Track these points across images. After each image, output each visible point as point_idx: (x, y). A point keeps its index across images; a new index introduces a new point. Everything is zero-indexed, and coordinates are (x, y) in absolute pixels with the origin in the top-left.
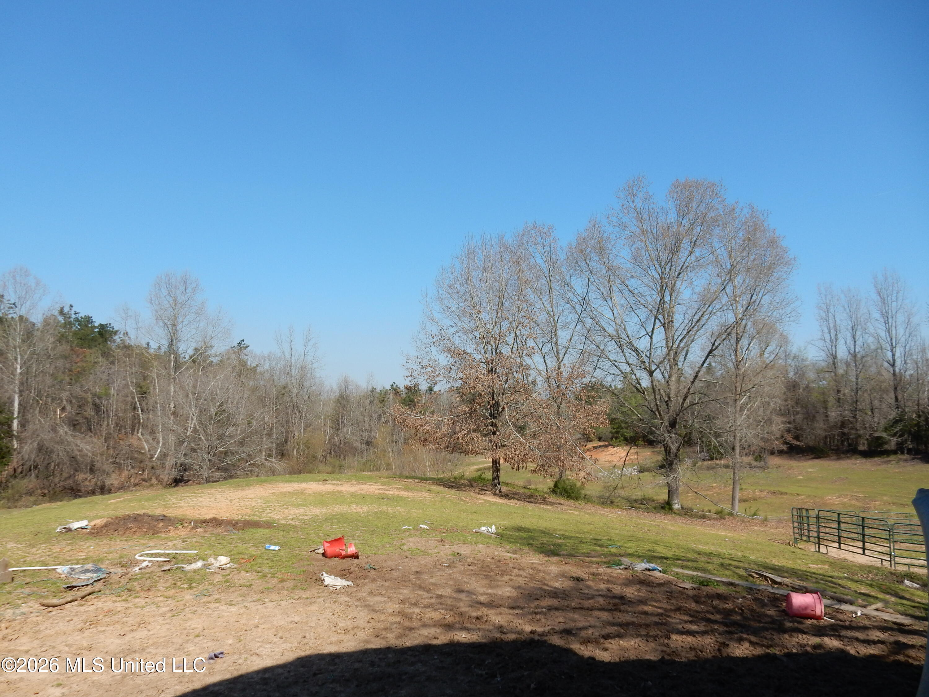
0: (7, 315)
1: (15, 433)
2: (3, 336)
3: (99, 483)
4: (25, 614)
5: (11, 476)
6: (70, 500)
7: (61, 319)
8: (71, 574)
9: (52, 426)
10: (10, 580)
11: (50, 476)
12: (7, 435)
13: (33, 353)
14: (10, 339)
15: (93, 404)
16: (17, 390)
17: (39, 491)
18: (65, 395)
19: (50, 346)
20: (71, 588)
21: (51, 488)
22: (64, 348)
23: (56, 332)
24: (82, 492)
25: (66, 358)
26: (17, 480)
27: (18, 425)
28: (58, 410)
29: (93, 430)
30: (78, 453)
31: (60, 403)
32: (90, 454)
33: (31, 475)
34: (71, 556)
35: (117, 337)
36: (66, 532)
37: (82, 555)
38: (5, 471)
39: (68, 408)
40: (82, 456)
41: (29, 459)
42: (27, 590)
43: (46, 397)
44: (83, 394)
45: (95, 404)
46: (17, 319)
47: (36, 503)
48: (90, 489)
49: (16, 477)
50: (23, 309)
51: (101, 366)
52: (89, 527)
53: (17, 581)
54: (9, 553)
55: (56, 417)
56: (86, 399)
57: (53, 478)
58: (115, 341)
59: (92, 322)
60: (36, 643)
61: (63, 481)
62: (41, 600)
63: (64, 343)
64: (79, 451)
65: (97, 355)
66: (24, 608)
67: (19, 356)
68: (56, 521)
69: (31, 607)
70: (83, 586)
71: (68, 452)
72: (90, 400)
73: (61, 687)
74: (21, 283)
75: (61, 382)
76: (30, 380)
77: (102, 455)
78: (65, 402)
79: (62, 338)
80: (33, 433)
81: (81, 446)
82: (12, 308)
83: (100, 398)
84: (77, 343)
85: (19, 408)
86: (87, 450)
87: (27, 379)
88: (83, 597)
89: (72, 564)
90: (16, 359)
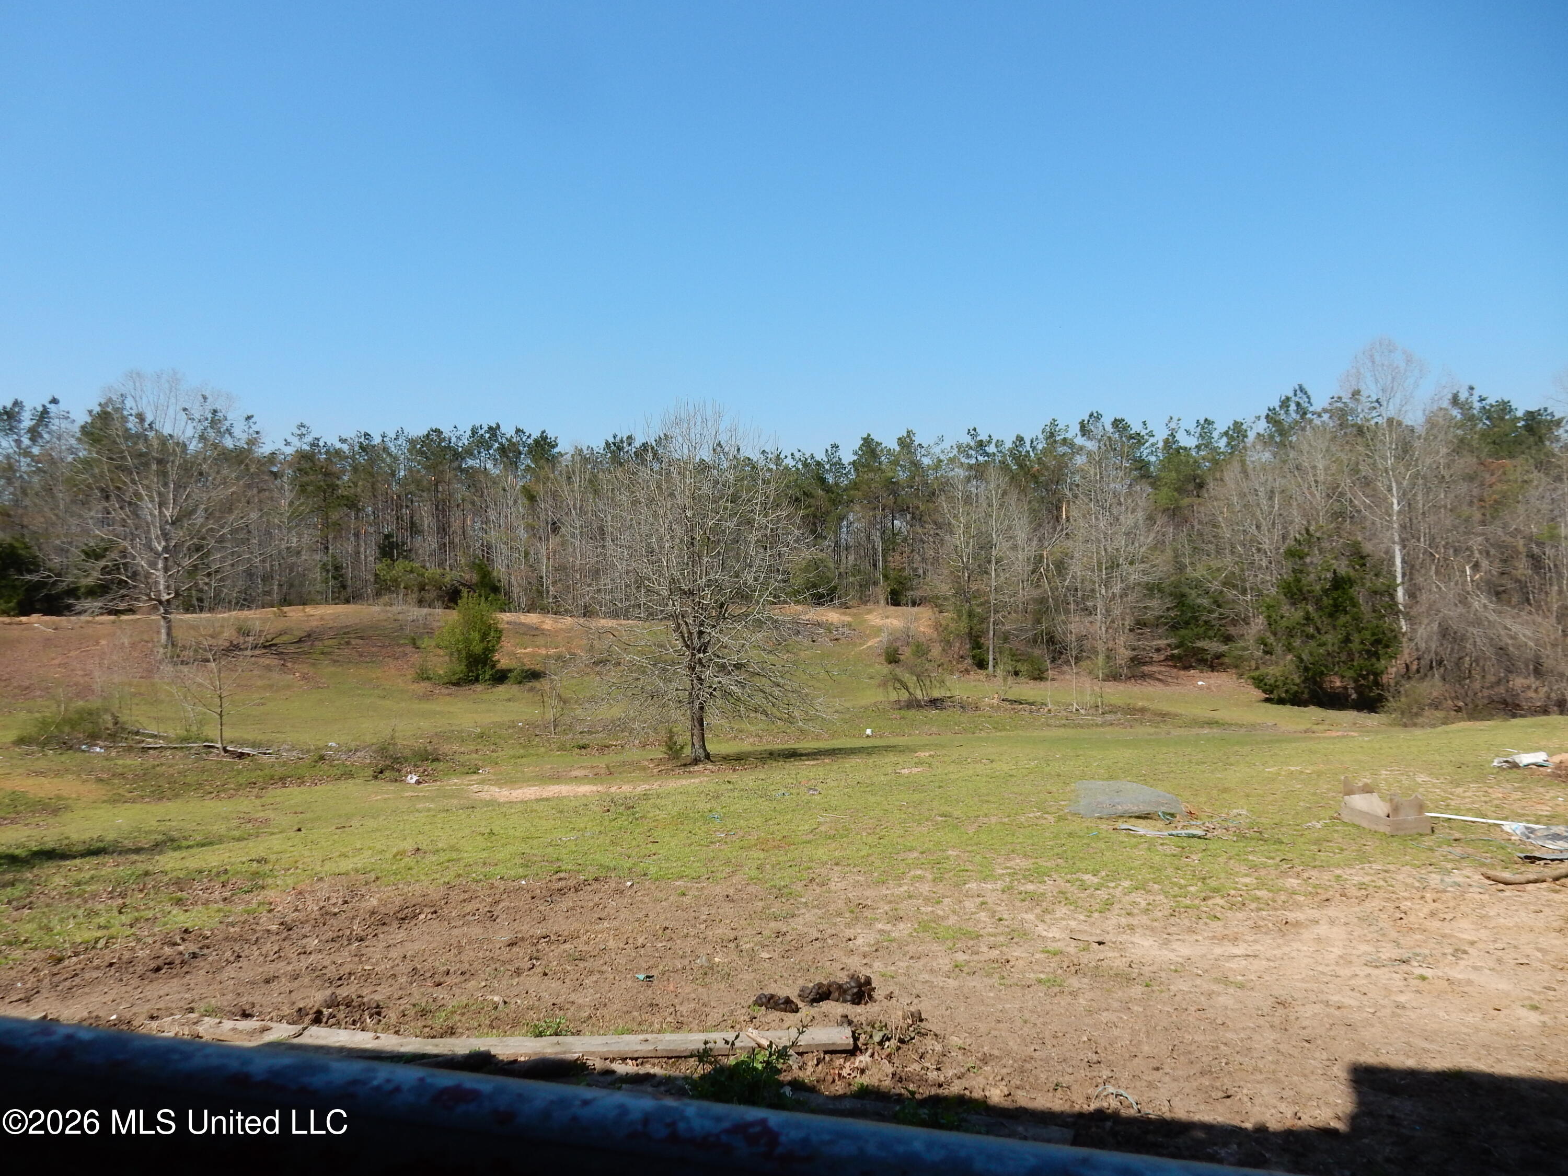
0: (1368, 420)
1: (1401, 607)
2: (1367, 455)
3: (1553, 695)
4: (1459, 886)
5: (1403, 676)
6: (1506, 720)
7: (1456, 413)
8: (1529, 838)
9: (1459, 594)
10: (1429, 831)
11: (1465, 678)
12: (1389, 611)
13: (1416, 475)
14: (1377, 458)
15: (1527, 556)
16: (1397, 539)
17: (1450, 702)
18: (1476, 542)
19: (1442, 461)
20: (1532, 859)
21: (1468, 700)
22: (1467, 462)
23: (1450, 437)
24: (1523, 710)
25: (1471, 478)
26: (1412, 682)
27: (1404, 595)
28: (1467, 568)
29: (1532, 602)
30: (1510, 642)
31: (1469, 556)
32: (1531, 644)
33: (1433, 675)
34: (1524, 808)
35: (1561, 431)
36: (1510, 768)
37: (1545, 810)
38: (1392, 667)
39: (1485, 563)
40: (1518, 647)
41: (1428, 650)
42: (1458, 850)
43: (1444, 547)
44: (1508, 539)
45: (1531, 556)
46: (1385, 425)
47: (1445, 723)
48: (1539, 704)
49: (1409, 678)
50: (1391, 406)
51: (1537, 487)
52: (1551, 765)
53: (1441, 833)
54: (1421, 790)
55: (1466, 581)
56: (1514, 547)
57: (1471, 682)
58: (1558, 439)
59: (1511, 410)
60: (1484, 934)
61: (1488, 688)
62: (1484, 870)
63: (1465, 453)
64: (1512, 638)
65: (1526, 468)
66: (1457, 877)
67: (1394, 485)
68: (1489, 749)
69: (1468, 877)
70: (1553, 860)
71: (1492, 639)
72: (1521, 548)
73: (1539, 1012)
74: (1383, 365)
75: (1467, 520)
76: (1415, 521)
77: (1554, 645)
78: (1477, 555)
79: (1461, 446)
80: (1430, 608)
81: (1514, 630)
82: (1374, 408)
83: (1540, 544)
84: (1489, 451)
85: (1403, 567)
86: (1524, 636)
87: (1411, 520)
88: (1556, 879)
89: (1528, 821)
90: (1390, 490)
